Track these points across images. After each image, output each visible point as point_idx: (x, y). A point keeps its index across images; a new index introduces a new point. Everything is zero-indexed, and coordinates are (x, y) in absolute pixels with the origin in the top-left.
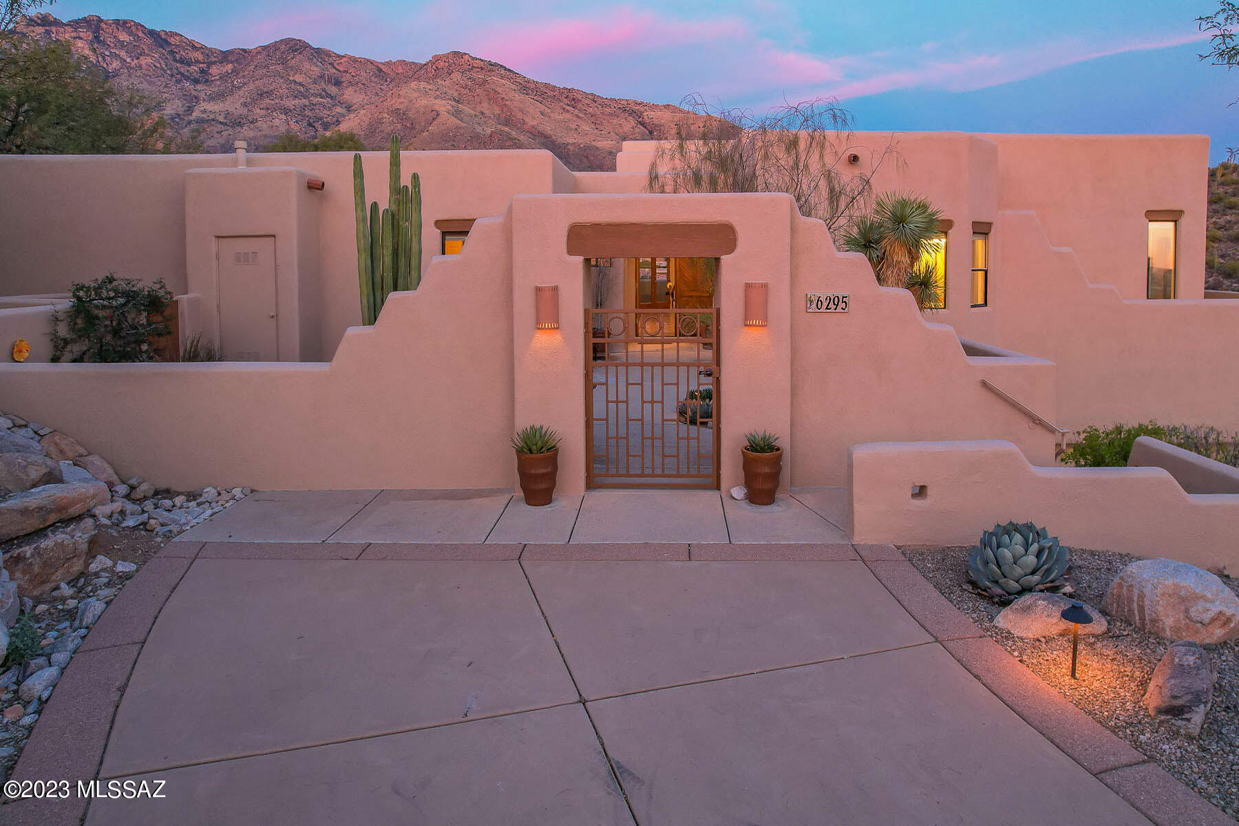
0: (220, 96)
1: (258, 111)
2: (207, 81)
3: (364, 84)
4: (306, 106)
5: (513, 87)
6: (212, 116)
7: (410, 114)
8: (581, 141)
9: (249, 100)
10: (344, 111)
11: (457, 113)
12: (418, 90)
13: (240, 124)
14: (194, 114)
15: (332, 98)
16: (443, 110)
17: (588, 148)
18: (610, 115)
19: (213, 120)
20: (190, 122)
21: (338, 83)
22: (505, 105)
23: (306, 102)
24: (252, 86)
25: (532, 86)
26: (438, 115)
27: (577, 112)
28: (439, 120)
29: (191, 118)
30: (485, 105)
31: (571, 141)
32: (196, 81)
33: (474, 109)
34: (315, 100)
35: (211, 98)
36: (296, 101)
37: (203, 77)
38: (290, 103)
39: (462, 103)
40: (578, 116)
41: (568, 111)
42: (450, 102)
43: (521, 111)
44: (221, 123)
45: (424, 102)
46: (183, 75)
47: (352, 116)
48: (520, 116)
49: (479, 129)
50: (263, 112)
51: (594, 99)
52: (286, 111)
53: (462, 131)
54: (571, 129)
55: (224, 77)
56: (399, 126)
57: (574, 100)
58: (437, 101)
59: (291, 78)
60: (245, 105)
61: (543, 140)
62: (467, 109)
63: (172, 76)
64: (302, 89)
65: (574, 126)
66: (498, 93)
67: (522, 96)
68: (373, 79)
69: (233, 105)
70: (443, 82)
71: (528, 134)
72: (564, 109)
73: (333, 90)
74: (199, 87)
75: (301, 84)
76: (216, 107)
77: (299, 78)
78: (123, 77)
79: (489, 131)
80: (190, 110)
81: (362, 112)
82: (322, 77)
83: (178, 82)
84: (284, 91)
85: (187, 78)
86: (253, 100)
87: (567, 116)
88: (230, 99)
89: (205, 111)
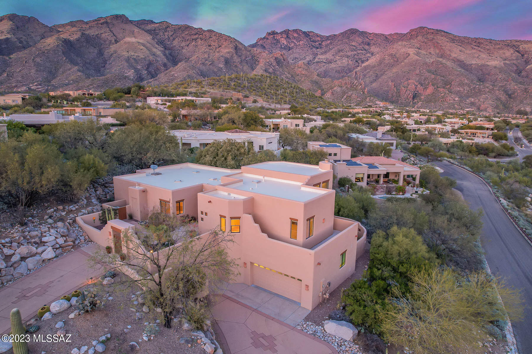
0: (325, 52)
1: (338, 57)
2: (321, 47)
3: (379, 44)
4: (355, 54)
5: (447, 40)
6: (322, 60)
7: (397, 56)
8: (479, 63)
9: (335, 54)
10: (370, 55)
11: (418, 54)
12: (402, 45)
13: (331, 63)
14: (316, 60)
15: (366, 50)
16: (411, 53)
17: (483, 65)
18: (499, 48)
19: (322, 62)
20: (314, 63)
21: (369, 44)
22: (442, 49)
23: (356, 53)
24: (336, 48)
25: (457, 39)
26: (409, 55)
27: (479, 49)
28: (409, 57)
29: (314, 61)
30: (432, 49)
31: (474, 62)
32: (317, 48)
33: (426, 51)
34: (359, 52)
35: (322, 54)
36: (352, 53)
37: (320, 46)
38: (349, 54)
39: (421, 50)
40: (480, 51)
41: (475, 49)
42: (415, 49)
43: (450, 51)
44: (324, 62)
45: (403, 50)
46: (313, 46)
47: (373, 57)
48: (448, 53)
49: (427, 60)
50: (339, 58)
51: (490, 41)
52: (348, 57)
53: (419, 61)
54: (475, 57)
55: (327, 46)
56: (392, 61)
57: (479, 43)
58: (410, 49)
59: (351, 44)
60: (333, 55)
61: (459, 63)
62: (423, 52)
63: (310, 47)
64: (354, 48)
65: (476, 56)
66: (439, 44)
67: (451, 44)
68: (383, 42)
69: (329, 56)
70: (413, 41)
71: (452, 61)
72: (472, 48)
73: (367, 47)
74: (318, 50)
75: (354, 46)
76: (323, 56)
77: (353, 44)
78: (294, 49)
79: (432, 60)
80: (314, 58)
81: (378, 55)
82: (363, 42)
83: (311, 49)
84: (348, 49)
85: (314, 47)
86: (336, 53)
87: (474, 51)
88: (328, 54)
89: (319, 59)
